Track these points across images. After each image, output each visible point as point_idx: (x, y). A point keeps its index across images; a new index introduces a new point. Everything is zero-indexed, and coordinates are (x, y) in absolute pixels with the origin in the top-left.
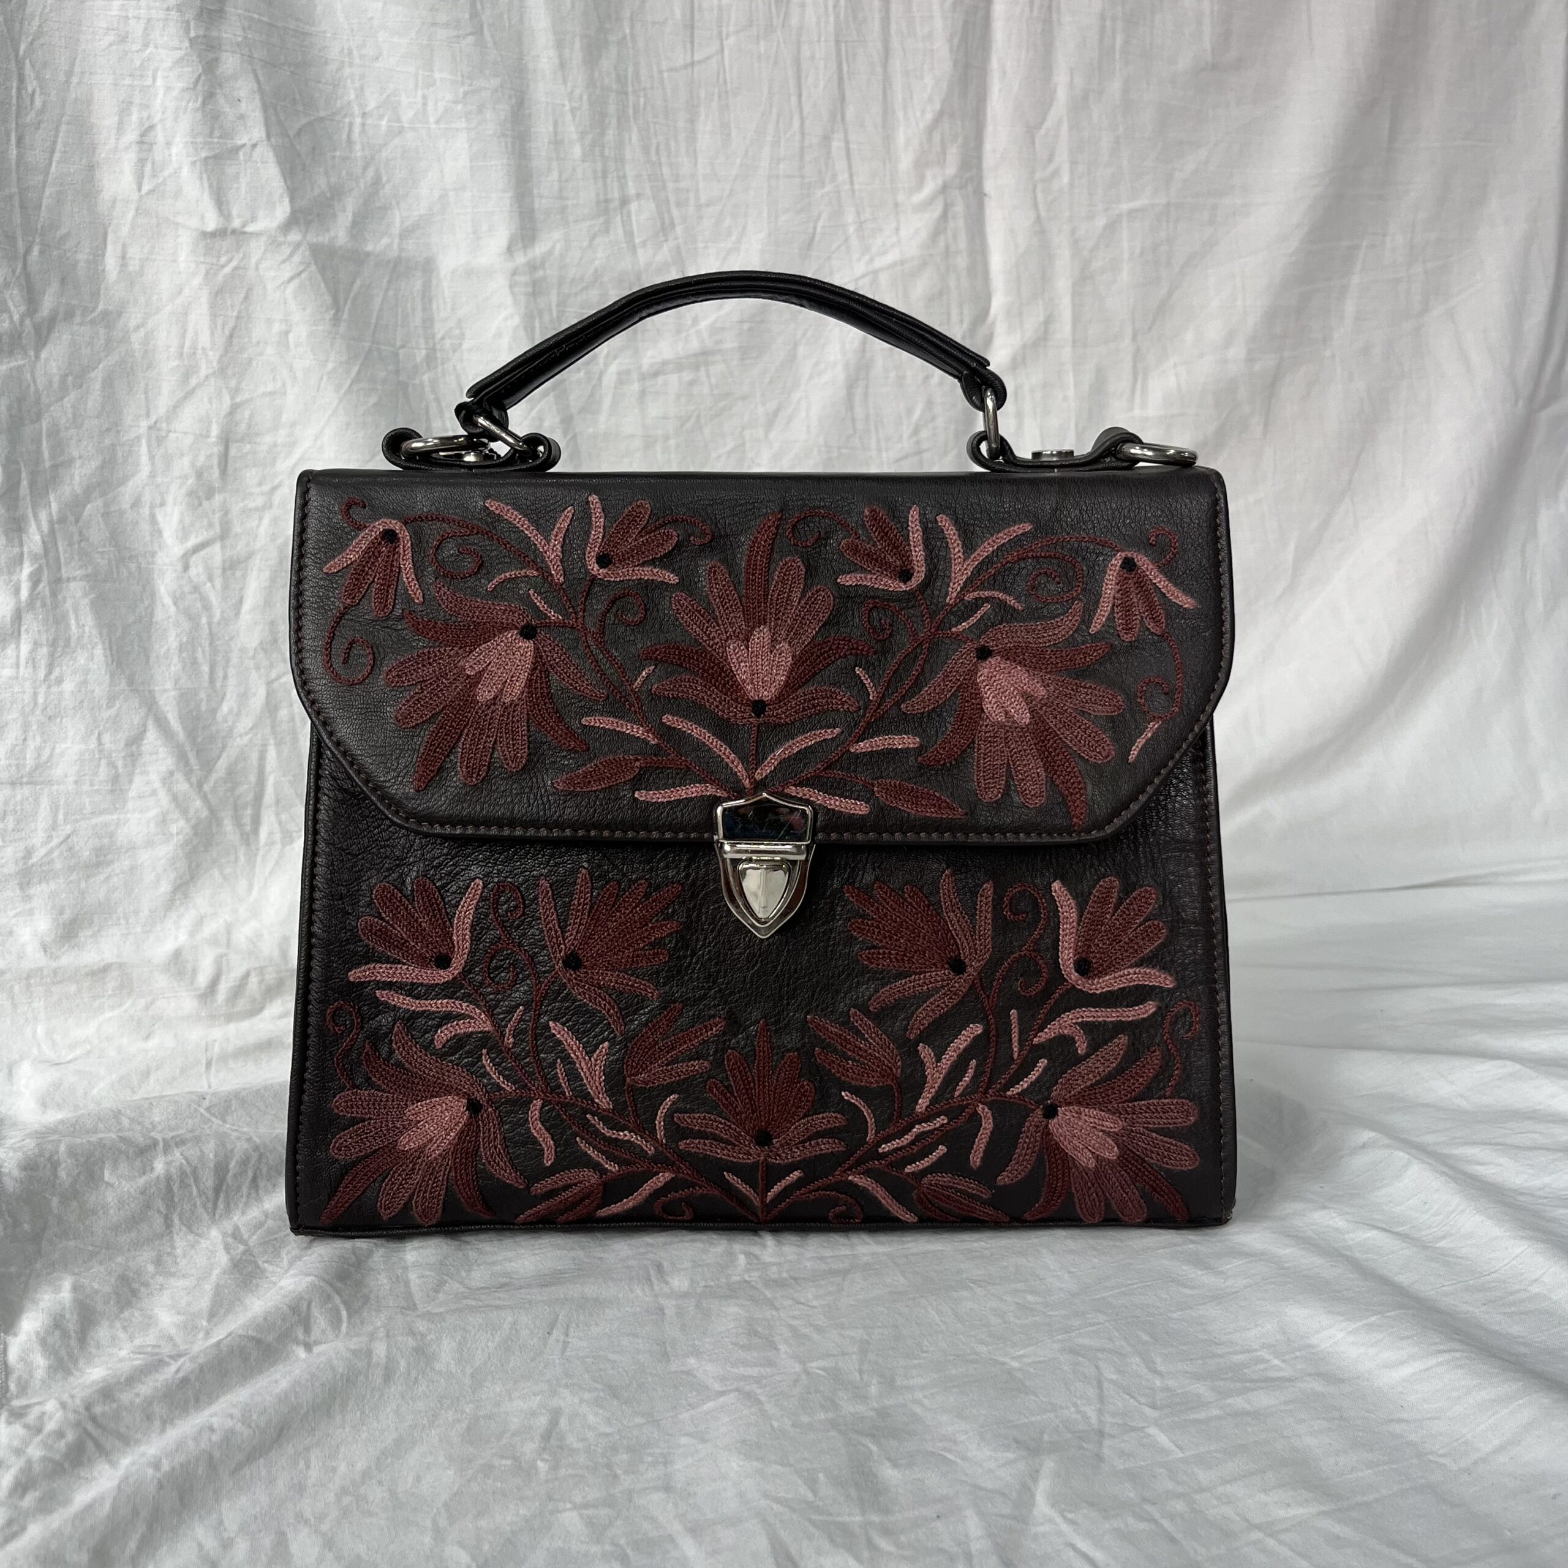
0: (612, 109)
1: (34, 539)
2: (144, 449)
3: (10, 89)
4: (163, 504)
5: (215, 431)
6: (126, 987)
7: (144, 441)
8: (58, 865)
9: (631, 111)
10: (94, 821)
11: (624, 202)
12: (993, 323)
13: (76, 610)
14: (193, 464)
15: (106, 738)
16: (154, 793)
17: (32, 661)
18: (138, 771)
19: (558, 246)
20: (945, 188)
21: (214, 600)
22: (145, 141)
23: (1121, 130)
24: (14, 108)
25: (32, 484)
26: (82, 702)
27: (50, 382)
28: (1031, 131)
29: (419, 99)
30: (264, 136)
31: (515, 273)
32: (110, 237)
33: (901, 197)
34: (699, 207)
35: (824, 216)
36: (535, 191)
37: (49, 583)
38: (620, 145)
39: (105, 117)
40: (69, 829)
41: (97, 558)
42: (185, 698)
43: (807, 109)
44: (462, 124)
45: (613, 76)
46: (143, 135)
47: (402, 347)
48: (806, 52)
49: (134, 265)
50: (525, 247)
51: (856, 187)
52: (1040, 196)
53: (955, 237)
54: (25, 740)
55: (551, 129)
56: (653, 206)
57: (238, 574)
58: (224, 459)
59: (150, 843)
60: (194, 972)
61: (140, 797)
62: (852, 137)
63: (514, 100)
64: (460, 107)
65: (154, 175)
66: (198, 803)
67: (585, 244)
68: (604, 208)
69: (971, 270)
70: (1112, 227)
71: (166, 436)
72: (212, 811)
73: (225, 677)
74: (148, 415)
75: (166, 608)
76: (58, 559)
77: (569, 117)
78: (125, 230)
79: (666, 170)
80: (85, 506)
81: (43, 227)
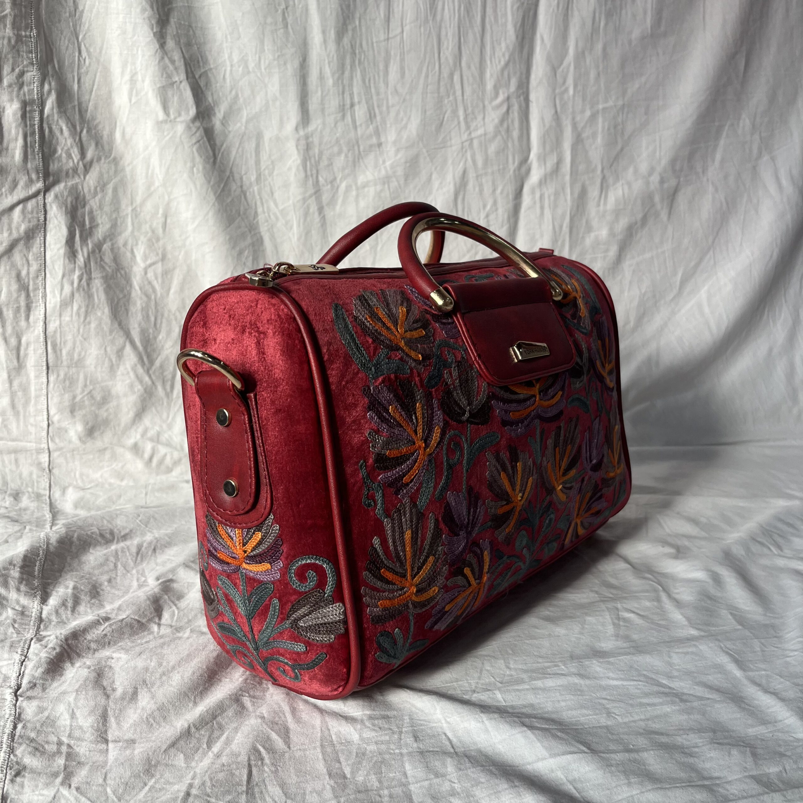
0: (348, 61)
1: (81, 259)
2: (129, 220)
3: (75, 56)
4: (137, 244)
5: (161, 211)
6: (114, 457)
7: (130, 216)
8: (87, 403)
9: (357, 62)
10: (103, 384)
11: (352, 105)
12: (531, 163)
13: (97, 291)
14: (151, 227)
15: (108, 349)
16: (128, 373)
17: (78, 314)
18: (121, 363)
19: (320, 127)
20: (508, 98)
21: (158, 287)
22: (133, 81)
23: (601, 68)
24: (76, 66)
25: (81, 237)
26: (98, 333)
27: (90, 191)
28: (554, 70)
29: (257, 59)
30: (185, 77)
31: (298, 140)
32: (118, 124)
33: (486, 103)
34: (388, 107)
35: (449, 112)
36: (310, 101)
37: (87, 280)
38: (351, 78)
39: (116, 68)
40: (91, 387)
41: (107, 268)
42: (143, 332)
43: (442, 61)
44: (277, 70)
45: (349, 46)
46: (132, 77)
47: (246, 174)
48: (443, 33)
49: (128, 137)
50: (304, 128)
51: (465, 97)
52: (558, 102)
53: (513, 122)
54: (74, 348)
55: (318, 71)
56: (366, 107)
57: (169, 276)
58: (165, 224)
59: (125, 395)
60: (143, 452)
61: (123, 375)
62: (464, 74)
63: (301, 59)
64: (276, 62)
65: (137, 95)
66: (147, 379)
67: (333, 125)
68: (342, 109)
69: (521, 137)
70: (593, 117)
71: (140, 214)
72: (153, 383)
73: (161, 323)
74: (132, 204)
75: (136, 292)
76: (90, 269)
77: (327, 66)
78: (124, 120)
79: (373, 90)
80: (103, 245)
81: (88, 120)
